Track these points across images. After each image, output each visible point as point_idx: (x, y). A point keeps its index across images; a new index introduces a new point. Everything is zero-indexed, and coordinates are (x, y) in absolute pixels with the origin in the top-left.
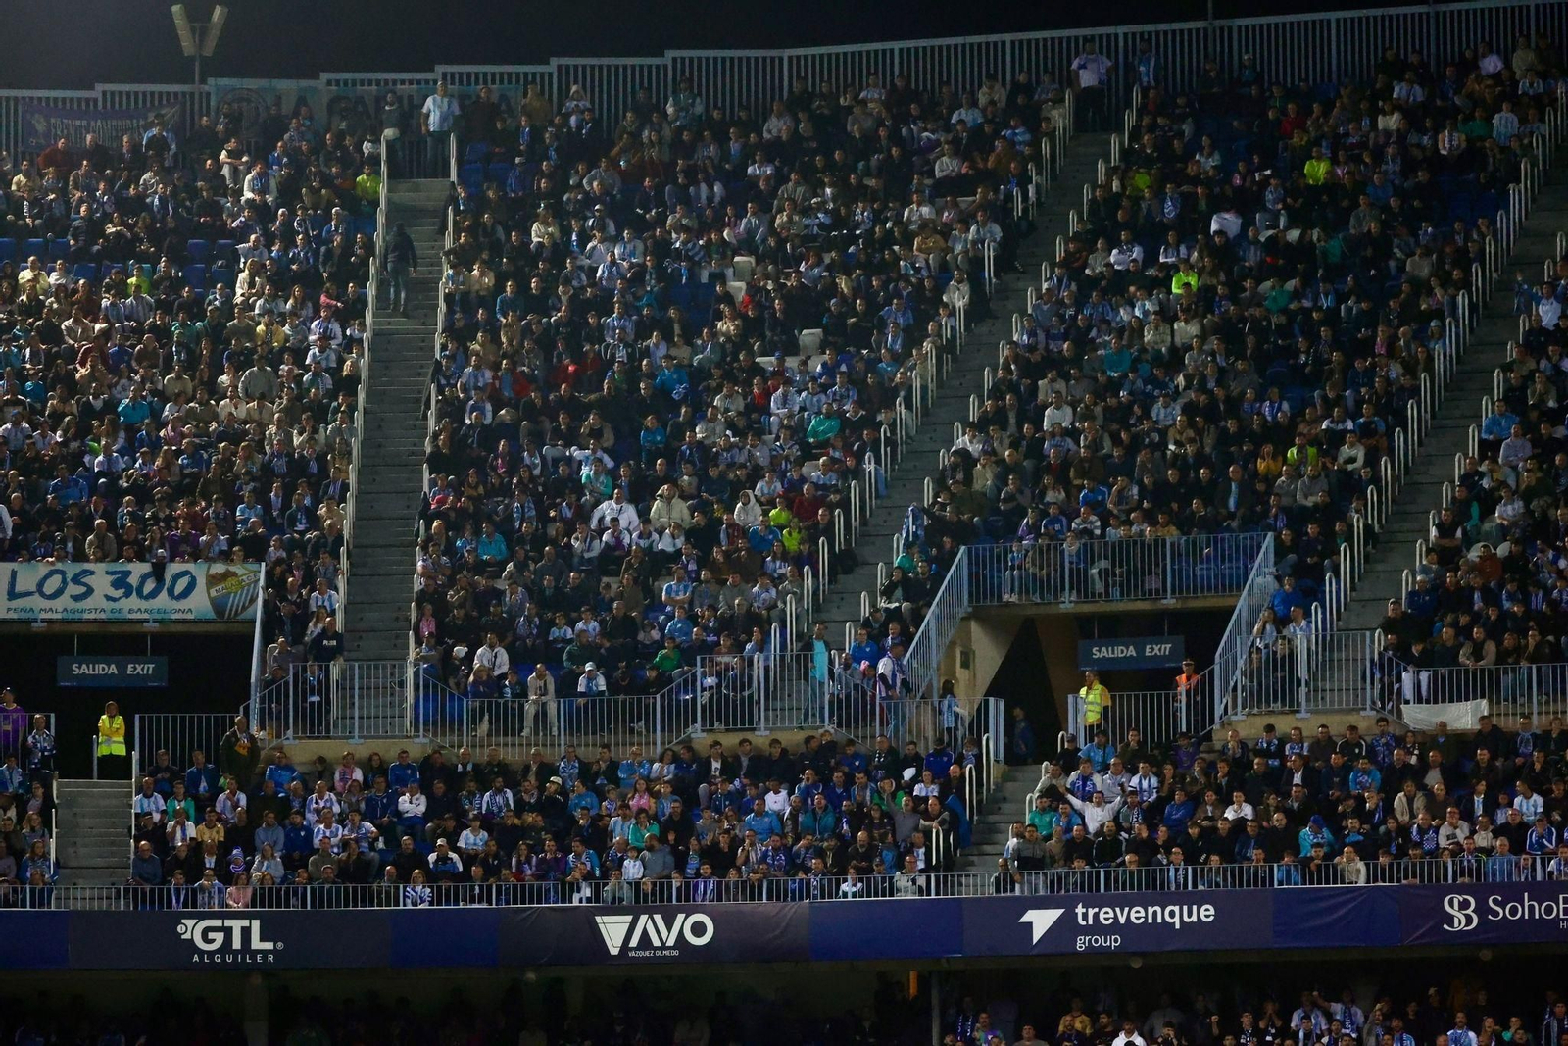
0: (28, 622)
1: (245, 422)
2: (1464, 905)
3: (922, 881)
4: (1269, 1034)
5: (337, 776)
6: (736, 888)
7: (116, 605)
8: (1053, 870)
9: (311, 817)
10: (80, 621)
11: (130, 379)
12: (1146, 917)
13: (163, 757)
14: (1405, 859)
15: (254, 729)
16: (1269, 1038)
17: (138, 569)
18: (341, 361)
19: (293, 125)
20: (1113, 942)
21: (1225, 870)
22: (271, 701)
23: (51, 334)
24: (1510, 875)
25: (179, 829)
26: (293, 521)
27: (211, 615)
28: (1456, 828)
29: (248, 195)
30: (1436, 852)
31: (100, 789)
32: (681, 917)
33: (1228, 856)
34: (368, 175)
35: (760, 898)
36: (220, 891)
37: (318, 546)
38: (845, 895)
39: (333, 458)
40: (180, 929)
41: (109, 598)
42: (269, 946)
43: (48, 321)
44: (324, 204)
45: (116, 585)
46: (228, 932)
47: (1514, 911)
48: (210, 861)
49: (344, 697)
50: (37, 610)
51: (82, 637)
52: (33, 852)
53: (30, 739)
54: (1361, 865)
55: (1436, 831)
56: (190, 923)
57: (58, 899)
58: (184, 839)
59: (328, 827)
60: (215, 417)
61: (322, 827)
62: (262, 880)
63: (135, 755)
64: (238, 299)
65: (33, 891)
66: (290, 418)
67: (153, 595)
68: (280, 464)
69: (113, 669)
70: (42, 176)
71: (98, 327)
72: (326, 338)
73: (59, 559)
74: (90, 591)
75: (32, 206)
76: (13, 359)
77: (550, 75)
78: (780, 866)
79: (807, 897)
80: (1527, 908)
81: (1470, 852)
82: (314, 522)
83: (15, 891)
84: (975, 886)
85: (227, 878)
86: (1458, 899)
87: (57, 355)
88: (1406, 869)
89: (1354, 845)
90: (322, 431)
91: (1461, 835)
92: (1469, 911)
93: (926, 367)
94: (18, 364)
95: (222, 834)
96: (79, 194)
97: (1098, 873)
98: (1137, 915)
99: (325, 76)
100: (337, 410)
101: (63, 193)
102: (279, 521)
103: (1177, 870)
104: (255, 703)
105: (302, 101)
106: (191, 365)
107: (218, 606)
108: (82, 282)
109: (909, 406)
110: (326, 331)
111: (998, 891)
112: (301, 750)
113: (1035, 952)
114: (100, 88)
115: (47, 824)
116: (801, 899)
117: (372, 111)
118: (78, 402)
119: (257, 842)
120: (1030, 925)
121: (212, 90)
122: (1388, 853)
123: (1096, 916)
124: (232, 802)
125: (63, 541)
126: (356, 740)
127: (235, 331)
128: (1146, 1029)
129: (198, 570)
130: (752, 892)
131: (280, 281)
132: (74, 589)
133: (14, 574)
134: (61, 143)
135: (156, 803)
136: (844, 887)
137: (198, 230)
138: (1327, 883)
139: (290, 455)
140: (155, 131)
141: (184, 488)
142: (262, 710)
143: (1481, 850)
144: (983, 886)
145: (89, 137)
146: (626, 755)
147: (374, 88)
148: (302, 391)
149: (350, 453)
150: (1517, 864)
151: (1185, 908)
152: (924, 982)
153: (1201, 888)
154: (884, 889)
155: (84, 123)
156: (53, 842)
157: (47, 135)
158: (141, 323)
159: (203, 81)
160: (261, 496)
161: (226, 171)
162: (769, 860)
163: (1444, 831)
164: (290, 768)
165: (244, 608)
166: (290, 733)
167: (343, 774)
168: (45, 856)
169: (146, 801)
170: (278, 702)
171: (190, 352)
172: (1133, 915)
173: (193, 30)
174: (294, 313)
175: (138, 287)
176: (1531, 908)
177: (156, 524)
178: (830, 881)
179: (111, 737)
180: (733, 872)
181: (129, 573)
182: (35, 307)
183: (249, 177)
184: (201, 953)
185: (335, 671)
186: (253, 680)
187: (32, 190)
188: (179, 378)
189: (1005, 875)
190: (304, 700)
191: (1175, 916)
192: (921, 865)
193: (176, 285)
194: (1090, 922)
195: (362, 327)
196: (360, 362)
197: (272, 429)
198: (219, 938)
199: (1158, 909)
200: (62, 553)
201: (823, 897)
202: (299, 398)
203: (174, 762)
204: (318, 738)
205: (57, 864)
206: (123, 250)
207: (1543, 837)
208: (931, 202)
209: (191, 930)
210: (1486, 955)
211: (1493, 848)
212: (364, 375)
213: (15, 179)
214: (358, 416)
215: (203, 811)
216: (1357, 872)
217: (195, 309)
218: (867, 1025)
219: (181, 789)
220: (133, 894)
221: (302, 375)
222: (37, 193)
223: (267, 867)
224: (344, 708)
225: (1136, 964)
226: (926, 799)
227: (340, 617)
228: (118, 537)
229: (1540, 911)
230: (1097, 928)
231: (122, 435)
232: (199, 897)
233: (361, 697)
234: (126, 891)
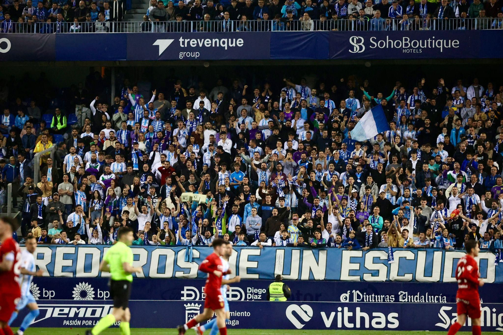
2: (359, 41)
4: (266, 98)
8: (169, 22)
12: (212, 44)
14: (332, 19)
16: (266, 101)
20: (196, 55)
21: (249, 23)
24: (380, 28)
28: (356, 5)
30: (346, 16)
33: (250, 17)
35: (33, 32)
38: (72, 31)
47: (382, 44)
54: (312, 22)
55: (347, 7)
78: (42, 17)
79: (55, 31)
80: (388, 43)
81: (362, 17)
84: (133, 28)
86: (356, 38)
88: (333, 24)
89: (308, 12)
91: (359, 8)
92: (361, 44)
97: (190, 23)
98: (207, 43)
103: (226, 22)
111: (143, 30)
113: (160, 59)
116: (52, 32)
120: (157, 47)
122: (324, 16)
123: (189, 43)
128: (210, 96)
130: (29, 29)
136: (72, 27)
138: (296, 29)
143: (368, 15)
144: (136, 28)
150: (384, 23)
151: (230, 40)
153: (237, 31)
154: (90, 29)
163: (350, 6)
172: (206, 43)
176: (390, 43)
178: (65, 24)
180: (20, 19)
189: (147, 23)
191: (225, 43)
192: (108, 17)
194: (186, 46)
199: (217, 40)
201: (62, 32)
207: (396, 10)
210: (368, 64)
211: (373, 15)
216: (309, 25)
218: (81, 91)
225: (207, 65)
229: (394, 44)
230: (189, 49)
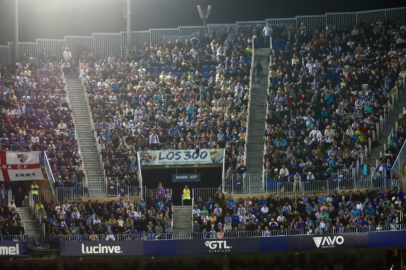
0: (164, 166)
1: (219, 112)
3: (397, 226)
5: (245, 203)
6: (349, 229)
7: (187, 161)
9: (239, 213)
10: (178, 165)
11: (189, 102)
13: (200, 199)
15: (223, 192)
17: (192, 151)
18: (243, 96)
19: (229, 35)
22: (227, 184)
23: (168, 91)
25: (204, 217)
26: (232, 138)
27: (211, 162)
29: (218, 54)
31: (183, 208)
32: (335, 237)
34: (249, 48)
36: (216, 234)
37: (239, 144)
39: (242, 121)
40: (206, 244)
41: (185, 159)
42: (229, 247)
43: (167, 88)
44: (238, 56)
45: (187, 155)
46: (218, 244)
48: (213, 226)
49: (246, 183)
50: (166, 162)
51: (178, 169)
52: (167, 225)
53: (166, 196)
56: (208, 242)
57: (174, 237)
58: (206, 220)
59: (243, 216)
60: (211, 111)
61: (242, 216)
62: (226, 230)
63: (193, 199)
64: (216, 81)
65: (167, 235)
66: (231, 110)
67: (196, 158)
68: (228, 123)
69: (186, 177)
70: (165, 51)
71: (180, 89)
72: (239, 90)
73: (172, 149)
74: (180, 157)
75: (162, 59)
76: (158, 98)
77: (296, 20)
82: (237, 137)
83: (163, 235)
85: (217, 230)
87: (170, 97)
90: (239, 114)
93: (395, 93)
94: (160, 99)
95: (216, 219)
96: (174, 55)
99: (237, 22)
100: (243, 109)
101: (171, 55)
102: (228, 137)
104: (223, 185)
105: (231, 29)
106: (204, 98)
107: (213, 160)
108: (176, 78)
109: (391, 103)
110: (239, 88)
112: (236, 197)
114: (179, 27)
115: (171, 218)
117: (250, 31)
118: (176, 108)
119: (225, 221)
121: (208, 27)
124: (218, 210)
125: (173, 145)
126: (250, 194)
127: (216, 89)
129: (208, 151)
131: (227, 76)
132: (176, 157)
133: (160, 153)
134: (169, 42)
135: (198, 211)
137: (206, 63)
139: (231, 120)
140: (194, 38)
141: (204, 130)
142: (225, 187)
145: (177, 40)
146: (320, 195)
147: (250, 25)
148: (233, 104)
149: (246, 120)
152: (399, 252)
155: (175, 36)
156: (172, 222)
157: (166, 40)
158: (191, 88)
159: (206, 25)
160: (224, 131)
161: (212, 48)
162: (358, 222)
164: (233, 201)
165: (220, 161)
166: (233, 192)
167: (247, 203)
168: (170, 226)
169: (196, 211)
170: (229, 184)
171: (204, 95)
173: (203, 12)
174: (231, 84)
175: (191, 78)
177: (197, 139)
179: (186, 195)
181: (190, 152)
182: (164, 84)
183: (218, 49)
184: (211, 250)
185: (244, 176)
186: (223, 179)
187: (162, 54)
188: (202, 101)
190: (236, 184)
193: (200, 77)
195: (249, 87)
196: (248, 96)
197: (226, 114)
198: (216, 246)
200: (173, 148)
202: (232, 106)
203: (203, 201)
204: (240, 193)
205: (173, 228)
206: (186, 69)
208: (395, 50)
209: (208, 244)
212: (249, 99)
213: (158, 52)
214: (248, 110)
215: (211, 212)
217: (205, 84)
219: (205, 208)
220: (193, 235)
221: (233, 100)
222: (164, 55)
223: (227, 227)
224: (246, 185)
226: (398, 205)
227: (245, 162)
228: (187, 143)
231: (187, 117)
232: (210, 235)
233: (251, 182)
234: (191, 234)
